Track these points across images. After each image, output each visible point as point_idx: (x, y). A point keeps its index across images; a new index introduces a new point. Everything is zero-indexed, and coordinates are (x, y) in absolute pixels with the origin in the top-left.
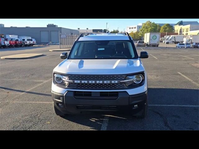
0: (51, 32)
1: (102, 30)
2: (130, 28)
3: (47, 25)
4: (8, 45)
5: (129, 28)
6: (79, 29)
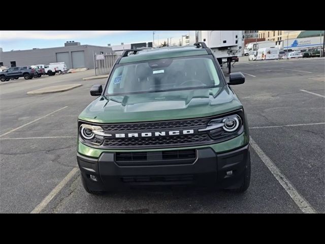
0: (73, 53)
1: (145, 43)
3: (65, 44)
5: (185, 37)
6: (109, 45)
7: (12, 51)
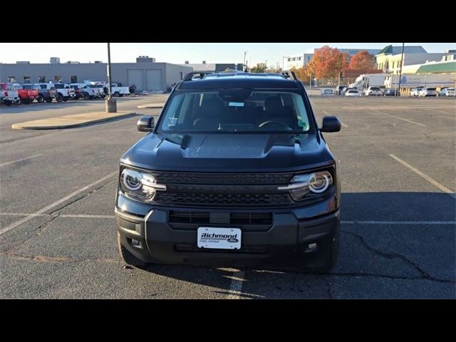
0: (148, 72)
1: (234, 64)
2: (289, 60)
3: (137, 59)
4: (16, 98)
5: (287, 59)
6: (187, 63)
7: (69, 62)
